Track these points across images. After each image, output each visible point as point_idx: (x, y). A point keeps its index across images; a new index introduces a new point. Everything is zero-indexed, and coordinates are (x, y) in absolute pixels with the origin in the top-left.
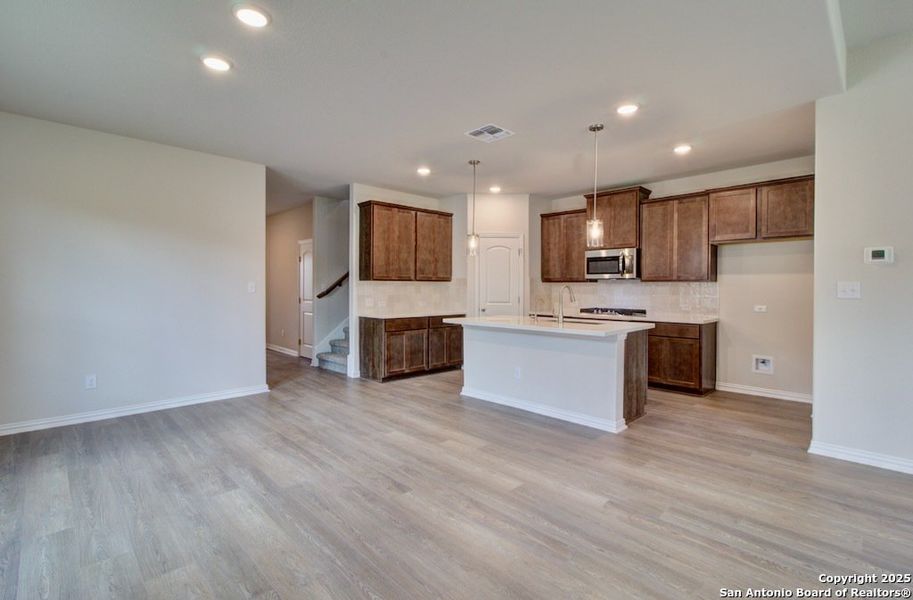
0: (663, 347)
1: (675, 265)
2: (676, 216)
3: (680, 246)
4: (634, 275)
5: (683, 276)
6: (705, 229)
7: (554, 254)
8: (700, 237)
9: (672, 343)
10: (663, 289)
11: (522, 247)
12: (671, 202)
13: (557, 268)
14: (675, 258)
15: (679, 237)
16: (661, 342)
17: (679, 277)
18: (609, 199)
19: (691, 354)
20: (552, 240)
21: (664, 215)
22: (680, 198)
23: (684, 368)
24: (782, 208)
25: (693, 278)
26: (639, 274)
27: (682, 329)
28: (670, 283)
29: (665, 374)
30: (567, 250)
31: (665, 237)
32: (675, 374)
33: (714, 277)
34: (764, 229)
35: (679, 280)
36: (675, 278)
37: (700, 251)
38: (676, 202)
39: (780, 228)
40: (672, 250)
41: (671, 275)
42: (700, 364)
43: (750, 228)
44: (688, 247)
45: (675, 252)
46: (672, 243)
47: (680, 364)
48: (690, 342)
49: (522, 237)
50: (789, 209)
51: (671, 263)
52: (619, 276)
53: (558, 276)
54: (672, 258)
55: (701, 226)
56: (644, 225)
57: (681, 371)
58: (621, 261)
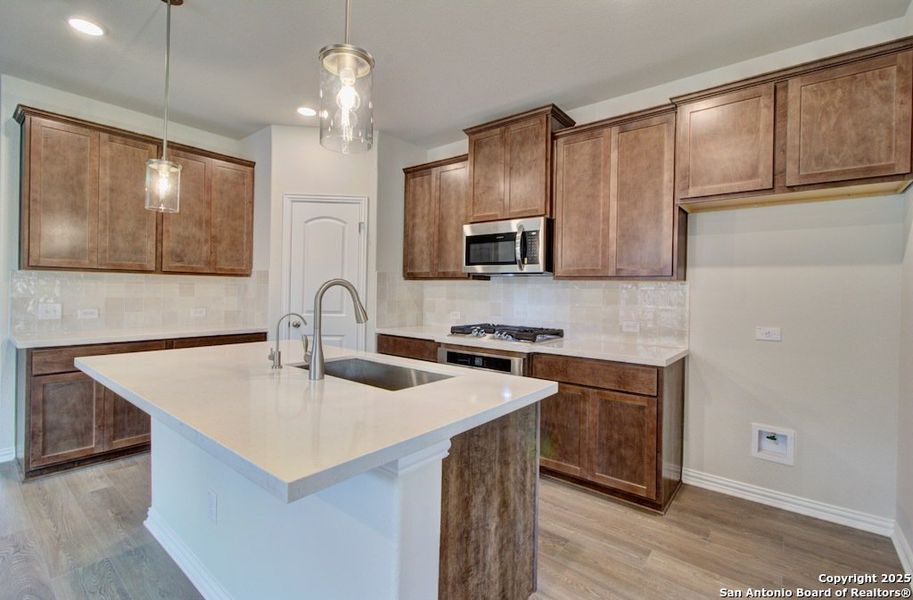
0: (588, 407)
1: (613, 248)
2: (614, 156)
3: (621, 214)
4: (540, 267)
5: (628, 269)
6: (667, 176)
7: (421, 234)
8: (658, 194)
9: (605, 402)
10: (591, 293)
11: (364, 219)
12: (606, 130)
13: (425, 256)
14: (613, 235)
15: (620, 196)
16: (584, 397)
17: (618, 270)
18: (503, 133)
19: (640, 426)
20: (419, 209)
21: (594, 157)
22: (623, 122)
23: (627, 453)
24: (833, 120)
25: (644, 273)
26: (549, 266)
27: (622, 373)
28: (604, 283)
29: (591, 461)
30: (440, 226)
31: (593, 197)
32: (610, 464)
33: (681, 271)
34: (791, 168)
35: (619, 276)
36: (611, 272)
37: (658, 220)
38: (615, 130)
39: (827, 165)
40: (606, 219)
41: (605, 266)
42: (659, 450)
43: (761, 169)
44: (635, 213)
45: (613, 223)
46: (607, 205)
47: (620, 444)
48: (639, 402)
49: (364, 202)
50: (847, 123)
51: (606, 246)
52: (515, 268)
53: (425, 269)
54: (606, 236)
55: (661, 173)
56: (559, 177)
57: (622, 459)
58: (518, 241)
